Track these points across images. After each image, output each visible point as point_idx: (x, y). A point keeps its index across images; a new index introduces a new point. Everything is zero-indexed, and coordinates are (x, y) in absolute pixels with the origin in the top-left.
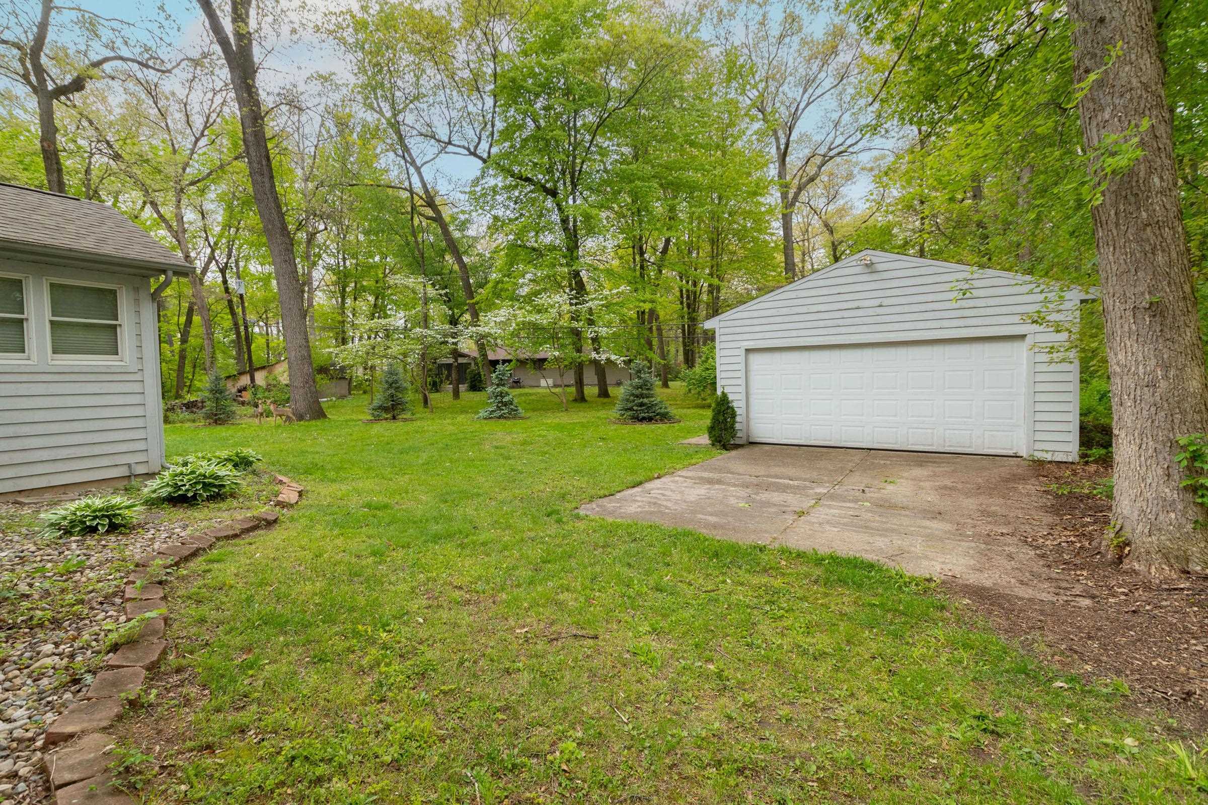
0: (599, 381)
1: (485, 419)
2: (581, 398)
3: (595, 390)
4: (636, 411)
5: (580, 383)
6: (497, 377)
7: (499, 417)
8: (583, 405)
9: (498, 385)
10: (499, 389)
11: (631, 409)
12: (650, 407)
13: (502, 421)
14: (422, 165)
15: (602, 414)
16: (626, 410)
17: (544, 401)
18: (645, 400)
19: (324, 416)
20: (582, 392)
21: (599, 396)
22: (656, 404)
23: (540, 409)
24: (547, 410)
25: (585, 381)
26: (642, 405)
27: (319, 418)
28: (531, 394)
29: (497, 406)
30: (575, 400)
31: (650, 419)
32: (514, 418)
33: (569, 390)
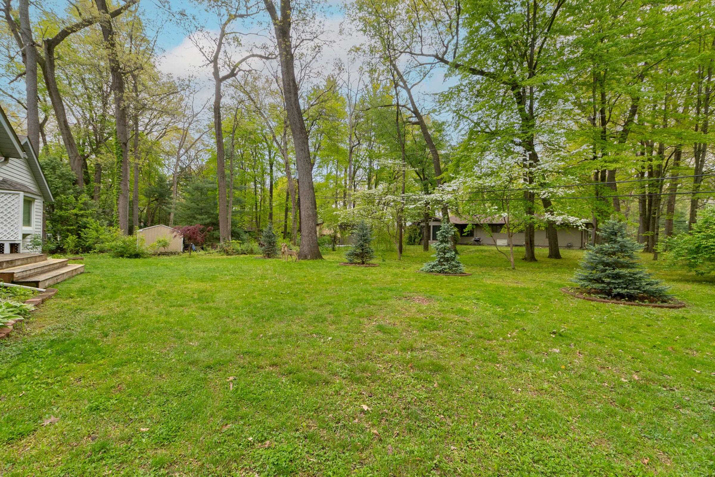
0: (550, 243)
1: (427, 272)
2: (531, 257)
3: (546, 251)
4: (609, 284)
5: (530, 244)
6: (442, 235)
7: (440, 272)
8: (533, 264)
9: (442, 242)
10: (442, 246)
11: (599, 280)
12: (631, 281)
13: (442, 276)
14: (412, 87)
15: (554, 277)
16: (590, 280)
17: (496, 257)
18: (624, 271)
19: (321, 257)
20: (533, 253)
21: (550, 256)
22: (640, 279)
23: (487, 266)
24: (493, 267)
25: (536, 242)
26: (617, 276)
27: (316, 258)
28: (485, 251)
29: (439, 261)
30: (525, 259)
31: (631, 298)
32: (455, 273)
33: (520, 249)
